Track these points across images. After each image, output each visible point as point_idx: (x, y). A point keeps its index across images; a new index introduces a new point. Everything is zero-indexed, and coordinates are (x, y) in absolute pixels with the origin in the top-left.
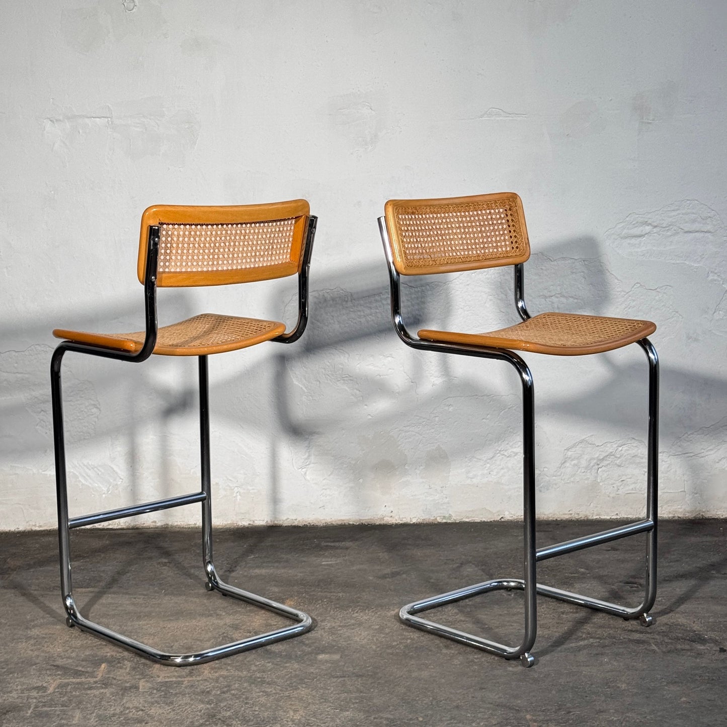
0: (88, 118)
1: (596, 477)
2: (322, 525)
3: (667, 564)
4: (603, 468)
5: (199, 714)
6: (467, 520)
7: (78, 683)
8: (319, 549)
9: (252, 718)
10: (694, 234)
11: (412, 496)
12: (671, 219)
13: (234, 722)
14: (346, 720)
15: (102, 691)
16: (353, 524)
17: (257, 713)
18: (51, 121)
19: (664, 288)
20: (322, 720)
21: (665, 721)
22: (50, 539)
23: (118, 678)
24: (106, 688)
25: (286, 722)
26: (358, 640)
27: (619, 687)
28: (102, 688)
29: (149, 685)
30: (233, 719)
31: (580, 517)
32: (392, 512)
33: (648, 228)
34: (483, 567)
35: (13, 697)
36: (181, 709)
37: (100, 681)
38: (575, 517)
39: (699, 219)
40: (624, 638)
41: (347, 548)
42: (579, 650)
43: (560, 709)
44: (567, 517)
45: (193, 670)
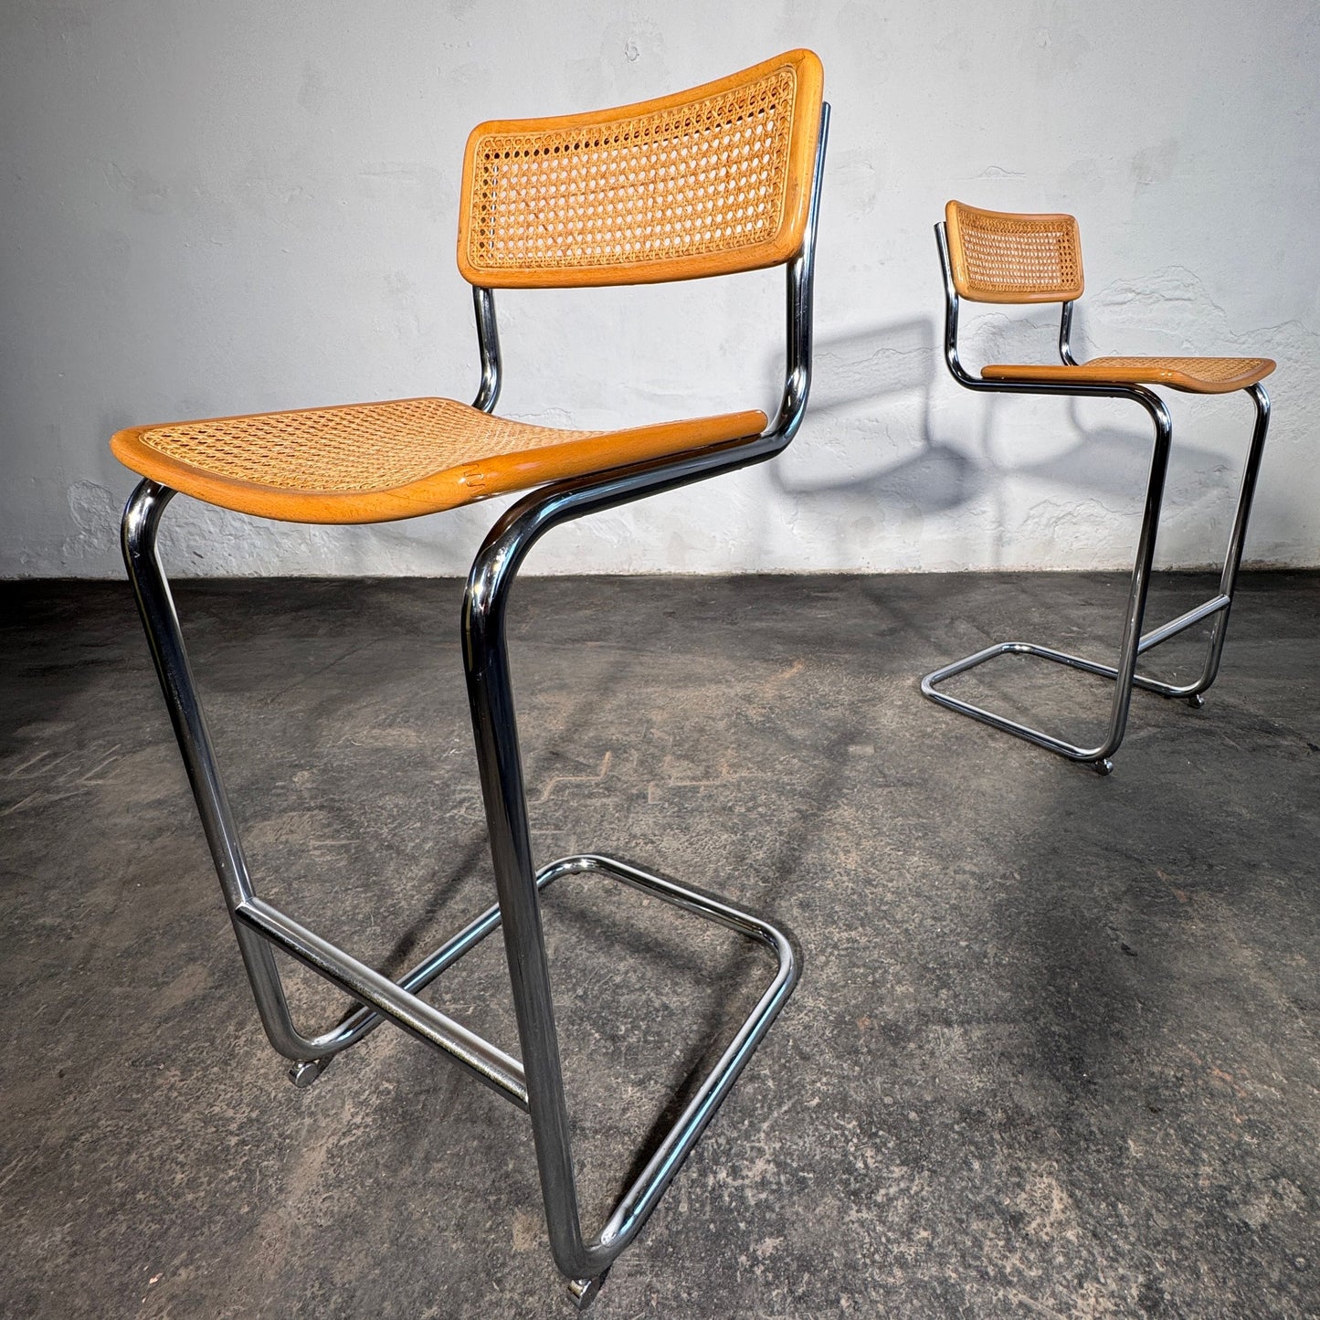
1: (1054, 535)
2: (807, 575)
4: (1062, 525)
5: (724, 853)
6: (935, 571)
7: (578, 786)
8: (809, 600)
10: (1174, 302)
11: (888, 549)
12: (1153, 287)
14: (918, 875)
15: (604, 800)
16: (834, 574)
20: (886, 873)
23: (623, 779)
24: (609, 796)
26: (886, 723)
28: (605, 796)
29: (659, 792)
31: (1035, 569)
32: (869, 563)
33: (1131, 296)
34: (976, 624)
36: (700, 843)
37: (603, 783)
39: (1183, 287)
40: (1186, 727)
41: (836, 599)
42: (1147, 746)
43: (1194, 860)
45: (708, 767)
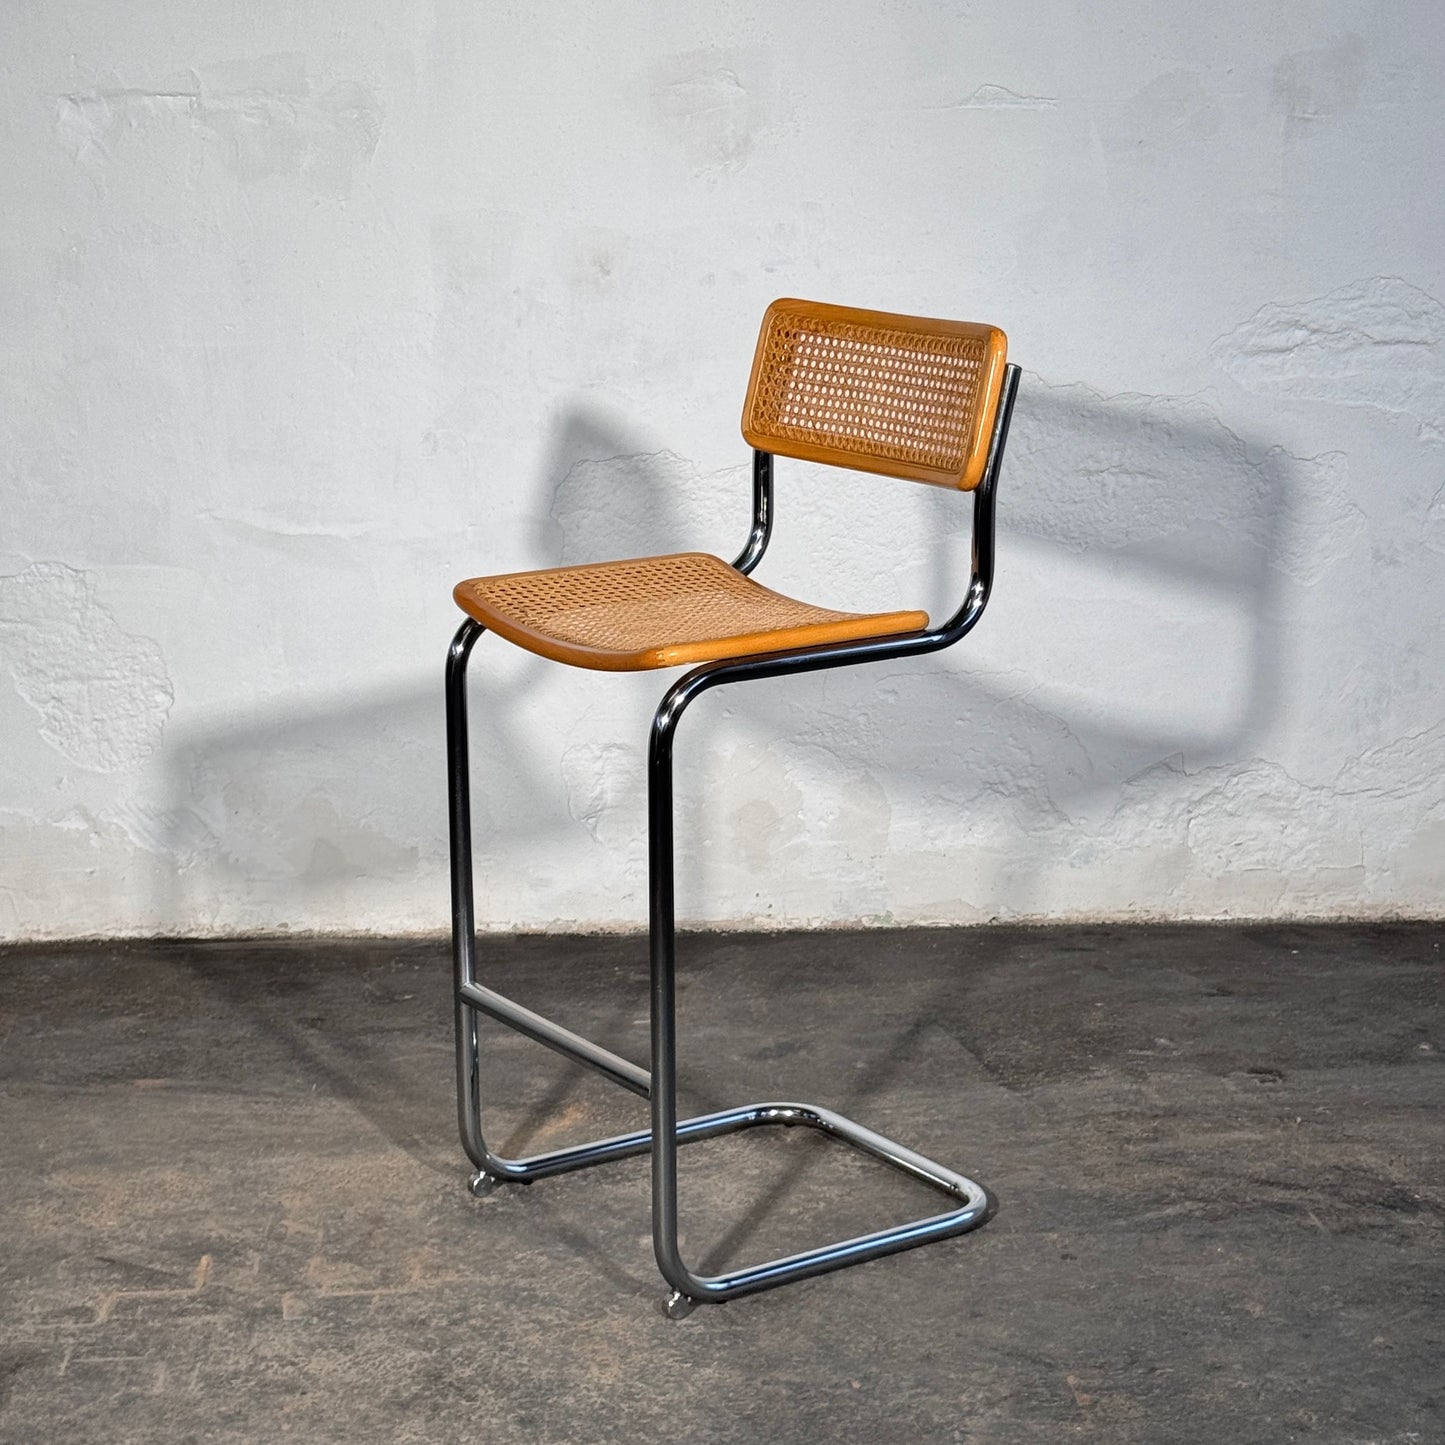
0: (149, 95)
1: (1185, 838)
2: (627, 933)
3: (1333, 1028)
4: (1201, 819)
5: (409, 1372)
6: (923, 923)
7: (158, 1301)
8: (624, 989)
9: (517, 1383)
10: (1393, 347)
11: (812, 874)
12: (1346, 317)
13: (481, 1392)
14: (706, 1388)
15: (208, 1318)
16: (692, 932)
17: (525, 1370)
18: (71, 100)
19: (1330, 456)
20: (658, 1387)
21: (1345, 1392)
22: (71, 961)
23: (236, 1290)
24: (214, 1312)
25: (585, 1392)
26: (719, 1202)
27: (1248, 1312)
28: (207, 1312)
29: (302, 1305)
30: (479, 1385)
31: (1151, 917)
32: (771, 906)
33: (1299, 335)
34: (962, 1033)
35: (26, 1333)
36: (371, 1362)
37: (201, 1296)
38: (1141, 917)
39: (1405, 317)
40: (1254, 1200)
42: (1165, 1229)
43: (1133, 1363)
44: (1125, 917)
45: (388, 1270)
